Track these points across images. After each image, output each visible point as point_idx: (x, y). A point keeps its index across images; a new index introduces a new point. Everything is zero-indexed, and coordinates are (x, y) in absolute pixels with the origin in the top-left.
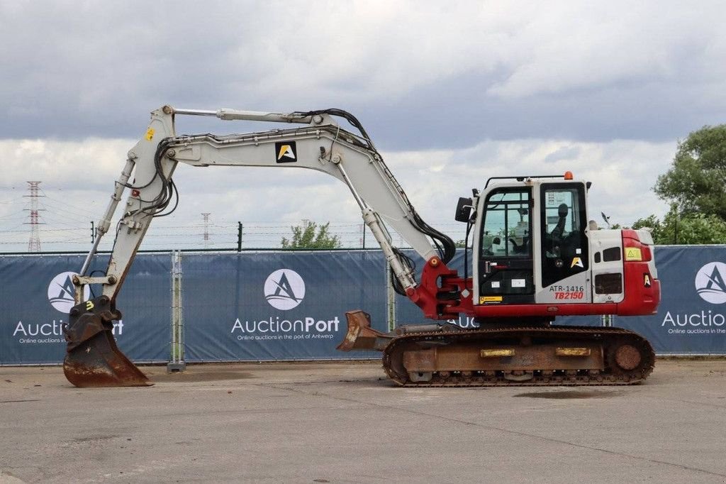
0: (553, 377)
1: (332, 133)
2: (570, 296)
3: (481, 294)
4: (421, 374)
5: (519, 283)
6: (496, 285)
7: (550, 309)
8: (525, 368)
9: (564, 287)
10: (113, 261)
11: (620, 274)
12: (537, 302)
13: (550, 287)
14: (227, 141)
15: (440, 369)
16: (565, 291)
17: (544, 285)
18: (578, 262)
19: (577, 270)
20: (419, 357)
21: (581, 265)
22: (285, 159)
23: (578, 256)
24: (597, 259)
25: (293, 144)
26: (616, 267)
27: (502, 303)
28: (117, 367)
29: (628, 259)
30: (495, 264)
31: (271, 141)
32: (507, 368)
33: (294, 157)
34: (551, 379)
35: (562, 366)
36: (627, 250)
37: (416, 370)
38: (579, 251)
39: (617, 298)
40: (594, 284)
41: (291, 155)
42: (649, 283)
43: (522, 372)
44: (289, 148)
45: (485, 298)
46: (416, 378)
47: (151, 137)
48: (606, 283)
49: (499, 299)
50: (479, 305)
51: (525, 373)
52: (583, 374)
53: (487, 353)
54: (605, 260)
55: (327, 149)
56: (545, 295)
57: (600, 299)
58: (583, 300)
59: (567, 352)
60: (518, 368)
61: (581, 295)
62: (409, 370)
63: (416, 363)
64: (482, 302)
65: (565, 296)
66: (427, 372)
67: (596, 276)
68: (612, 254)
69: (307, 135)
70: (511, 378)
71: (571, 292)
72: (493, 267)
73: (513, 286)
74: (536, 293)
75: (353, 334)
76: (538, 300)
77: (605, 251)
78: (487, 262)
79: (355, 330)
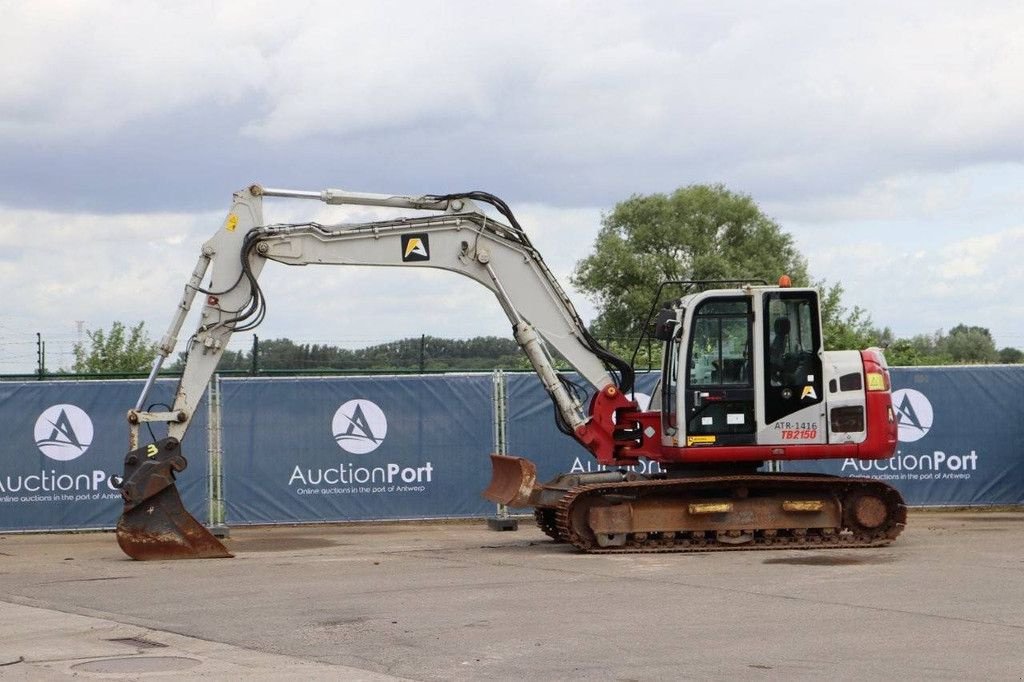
0: (777, 539)
1: (477, 223)
2: (800, 435)
3: (689, 433)
4: (611, 537)
5: (736, 419)
6: (707, 421)
7: (775, 451)
8: (744, 527)
9: (793, 424)
11: (861, 407)
13: (775, 423)
15: (636, 531)
16: (793, 429)
17: (768, 421)
18: (809, 392)
19: (809, 402)
20: (609, 515)
21: (813, 395)
22: (414, 258)
23: (810, 384)
24: (833, 388)
25: (424, 237)
26: (856, 398)
27: (715, 444)
28: (189, 533)
29: (871, 388)
30: (706, 395)
32: (720, 527)
33: (425, 254)
34: (773, 541)
35: (788, 524)
36: (870, 377)
37: (606, 531)
38: (811, 378)
39: (859, 437)
40: (829, 420)
41: (422, 252)
42: (892, 417)
43: (739, 533)
44: (419, 243)
45: (694, 438)
46: (605, 541)
47: (234, 226)
48: (844, 418)
49: (712, 439)
50: (687, 447)
51: (743, 532)
52: (815, 533)
53: (699, 509)
54: (843, 389)
55: (471, 244)
56: (768, 434)
57: (837, 438)
58: (816, 440)
59: (799, 506)
60: (734, 527)
61: (813, 435)
62: (596, 532)
63: (607, 522)
64: (690, 444)
65: (794, 435)
66: (618, 534)
67: (832, 410)
68: (851, 382)
69: (444, 225)
70: (724, 540)
71: (801, 430)
72: (704, 398)
73: (729, 422)
74: (758, 431)
75: (528, 486)
76: (760, 441)
77: (842, 379)
78: (696, 392)
79: (530, 480)
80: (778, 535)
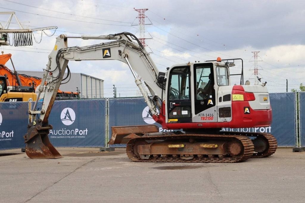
0: (203, 158)
1: (124, 43)
2: (207, 119)
3: (169, 118)
4: (145, 156)
5: (185, 113)
6: (175, 113)
7: (199, 125)
8: (189, 154)
9: (205, 114)
10: (44, 104)
11: (230, 108)
12: (193, 122)
13: (198, 114)
14: (83, 49)
15: (153, 154)
16: (205, 116)
17: (196, 113)
18: (210, 102)
19: (211, 106)
20: (144, 148)
21: (212, 103)
22: (106, 57)
23: (210, 99)
24: (220, 101)
25: (109, 49)
26: (228, 104)
27: (177, 122)
28: (44, 150)
29: (234, 100)
30: (174, 103)
31: (100, 48)
32: (182, 153)
33: (110, 55)
35: (206, 153)
36: (234, 96)
37: (142, 154)
38: (211, 97)
39: (229, 119)
40: (218, 113)
41: (109, 54)
42: (248, 112)
43: (188, 155)
44: (107, 51)
45: (170, 120)
46: (143, 157)
47: (56, 49)
48: (224, 112)
49: (177, 120)
50: (168, 123)
51: (190, 156)
52: (216, 156)
54: (224, 101)
55: (122, 51)
56: (196, 118)
57: (221, 120)
58: (213, 121)
59: (205, 146)
60: (186, 154)
61: (212, 118)
62: (140, 154)
63: (144, 150)
64: (169, 122)
65: (205, 118)
66: (148, 155)
67: (219, 109)
68: (227, 98)
69: (114, 45)
70: (184, 158)
71: (208, 117)
72: (174, 105)
73: (182, 114)
74: (193, 117)
75: (114, 137)
76: (193, 121)
77: (224, 96)
78: (171, 103)
79: (115, 135)
80: (203, 157)
